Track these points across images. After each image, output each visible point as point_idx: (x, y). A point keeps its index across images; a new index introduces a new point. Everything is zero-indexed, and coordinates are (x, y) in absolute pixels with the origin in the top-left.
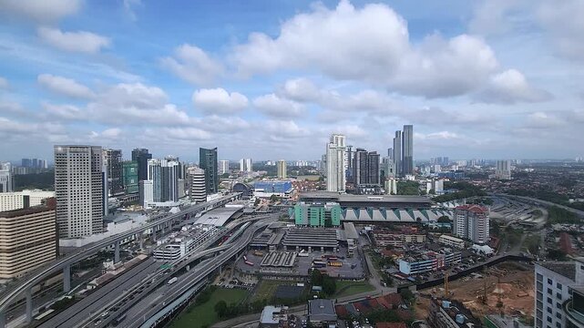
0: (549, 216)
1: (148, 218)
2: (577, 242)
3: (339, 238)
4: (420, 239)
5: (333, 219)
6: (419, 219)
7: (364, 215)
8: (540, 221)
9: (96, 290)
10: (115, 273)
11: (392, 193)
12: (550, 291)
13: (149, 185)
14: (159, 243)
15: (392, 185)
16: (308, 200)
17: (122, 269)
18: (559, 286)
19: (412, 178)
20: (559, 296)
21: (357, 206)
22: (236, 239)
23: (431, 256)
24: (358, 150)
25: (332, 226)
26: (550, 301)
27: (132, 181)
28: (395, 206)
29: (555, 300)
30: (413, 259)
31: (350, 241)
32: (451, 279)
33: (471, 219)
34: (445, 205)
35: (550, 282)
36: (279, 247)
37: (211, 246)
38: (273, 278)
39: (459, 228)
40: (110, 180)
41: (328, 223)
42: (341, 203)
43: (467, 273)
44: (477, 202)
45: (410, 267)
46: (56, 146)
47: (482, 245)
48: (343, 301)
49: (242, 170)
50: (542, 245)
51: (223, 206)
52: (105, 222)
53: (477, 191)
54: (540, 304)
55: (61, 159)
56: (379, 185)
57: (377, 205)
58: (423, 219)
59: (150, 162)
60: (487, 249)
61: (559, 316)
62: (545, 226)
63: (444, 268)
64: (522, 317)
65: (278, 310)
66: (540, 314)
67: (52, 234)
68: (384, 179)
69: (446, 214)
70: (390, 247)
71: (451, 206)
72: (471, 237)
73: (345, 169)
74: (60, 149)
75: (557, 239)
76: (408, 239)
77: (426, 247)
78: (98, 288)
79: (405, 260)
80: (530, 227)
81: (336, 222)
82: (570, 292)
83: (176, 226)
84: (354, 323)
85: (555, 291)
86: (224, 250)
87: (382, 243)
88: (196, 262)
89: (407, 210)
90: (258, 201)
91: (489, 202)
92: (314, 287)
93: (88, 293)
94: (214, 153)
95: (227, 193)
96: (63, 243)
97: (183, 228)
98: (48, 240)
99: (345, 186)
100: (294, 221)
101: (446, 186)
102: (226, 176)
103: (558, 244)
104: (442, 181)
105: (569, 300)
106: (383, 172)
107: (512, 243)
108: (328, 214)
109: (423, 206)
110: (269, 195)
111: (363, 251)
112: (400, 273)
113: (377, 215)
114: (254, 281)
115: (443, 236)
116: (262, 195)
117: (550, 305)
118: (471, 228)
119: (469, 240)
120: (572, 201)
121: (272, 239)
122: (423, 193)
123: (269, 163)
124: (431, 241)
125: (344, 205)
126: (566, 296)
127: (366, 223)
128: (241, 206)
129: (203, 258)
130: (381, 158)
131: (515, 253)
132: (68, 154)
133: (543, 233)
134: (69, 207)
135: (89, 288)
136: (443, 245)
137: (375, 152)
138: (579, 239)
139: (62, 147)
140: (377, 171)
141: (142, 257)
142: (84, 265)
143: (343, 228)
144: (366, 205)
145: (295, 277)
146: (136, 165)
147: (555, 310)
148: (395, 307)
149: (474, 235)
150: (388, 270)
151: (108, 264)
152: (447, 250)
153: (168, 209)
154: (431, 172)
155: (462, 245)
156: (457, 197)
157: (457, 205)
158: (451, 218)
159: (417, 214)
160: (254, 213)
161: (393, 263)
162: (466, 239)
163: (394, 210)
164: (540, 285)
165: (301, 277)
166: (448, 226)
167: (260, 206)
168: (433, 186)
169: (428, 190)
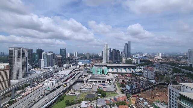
0: (173, 70)
1: (42, 72)
2: (181, 79)
3: (107, 78)
4: (133, 78)
5: (105, 72)
6: (132, 72)
7: (115, 71)
8: (170, 72)
9: (24, 97)
10: (30, 91)
11: (124, 64)
12: (173, 94)
13: (42, 62)
14: (46, 81)
15: (124, 61)
16: (96, 66)
17: (33, 90)
18: (176, 93)
19: (130, 59)
20: (176, 96)
21: (113, 68)
22: (73, 79)
23: (136, 84)
24: (113, 49)
25: (105, 74)
26: (173, 97)
27: (37, 60)
28: (125, 68)
29: (175, 97)
30: (131, 85)
31: (110, 79)
32: (143, 91)
33: (149, 72)
34: (141, 67)
35: (173, 91)
36: (87, 81)
37: (64, 82)
38: (85, 92)
39: (145, 75)
40: (29, 59)
41: (103, 73)
42: (107, 67)
43: (148, 89)
44: (151, 66)
45: (130, 87)
46: (9, 48)
47: (152, 80)
48: (108, 99)
49: (75, 56)
50: (171, 79)
51: (68, 68)
52: (27, 74)
53: (151, 63)
54: (170, 98)
55: (11, 52)
56: (120, 61)
57: (119, 67)
58: (134, 72)
59: (43, 53)
60: (154, 81)
61: (176, 102)
62: (171, 74)
63: (140, 88)
64: (165, 102)
65: (87, 102)
66: (170, 101)
67: (8, 78)
68: (121, 59)
69: (141, 70)
70: (123, 81)
72: (149, 77)
73: (109, 56)
74: (11, 49)
75: (175, 78)
76: (129, 78)
77: (135, 81)
79: (128, 85)
80: (167, 74)
82: (179, 94)
83: (52, 75)
84: (112, 106)
86: (68, 83)
87: (121, 80)
88: (59, 87)
89: (129, 69)
90: (80, 66)
91: (155, 66)
92: (99, 95)
93: (21, 98)
94: (65, 50)
95: (69, 64)
97: (54, 76)
98: (6, 80)
99: (109, 61)
100: (92, 73)
101: (141, 61)
102: (69, 58)
103: (175, 79)
104: (140, 59)
105: (179, 97)
106: (121, 57)
107: (162, 79)
108: (103, 70)
109: (133, 68)
110: (84, 64)
111: (115, 83)
112: (126, 89)
113: (119, 71)
114: (79, 93)
115: (140, 77)
116: (81, 64)
117: (173, 99)
118: (149, 75)
119: (148, 78)
120: (180, 66)
121: (85, 79)
123: (84, 54)
124: (136, 79)
125: (109, 67)
126: (178, 96)
127: (115, 73)
128: (74, 68)
129: (61, 86)
130: (120, 52)
131: (162, 82)
132: (14, 50)
133: (171, 76)
134: (14, 69)
135: (21, 96)
136: (140, 80)
137: (119, 50)
138: (182, 78)
139: (11, 48)
140: (119, 56)
141: (40, 86)
142: (19, 88)
143: (108, 75)
144: (116, 67)
145: (92, 91)
146: (38, 54)
147: (175, 100)
148: (125, 100)
149: (150, 77)
150: (123, 89)
151: (28, 88)
152: (141, 82)
153: (49, 69)
154: (136, 57)
155: (146, 80)
156: (145, 65)
157: (144, 67)
158: (143, 71)
159: (132, 70)
160: (79, 70)
161: (124, 86)
163: (125, 69)
164: (170, 92)
165: (94, 91)
166: (142, 74)
167: (81, 68)
168: (137, 61)
169: (135, 62)
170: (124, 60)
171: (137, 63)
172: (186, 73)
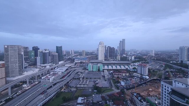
0: (165, 66)
1: (39, 70)
3: (102, 75)
4: (127, 74)
5: (100, 69)
6: (127, 68)
7: (110, 67)
8: (162, 69)
9: (20, 94)
10: (27, 88)
11: (119, 60)
12: (165, 89)
13: (38, 59)
14: (42, 78)
16: (92, 63)
17: (30, 87)
18: (168, 88)
19: (125, 56)
20: (168, 91)
21: (108, 65)
22: (68, 76)
23: (131, 80)
24: (108, 47)
25: (100, 71)
26: (165, 92)
27: (33, 57)
28: (120, 64)
29: (167, 92)
30: (125, 81)
31: (106, 76)
32: (137, 86)
33: (142, 68)
34: (135, 64)
35: (165, 86)
36: (83, 78)
37: (61, 79)
38: (81, 88)
39: (139, 71)
40: (25, 57)
41: (99, 70)
42: (103, 64)
43: (141, 85)
44: (144, 63)
45: (124, 83)
46: (5, 46)
47: (146, 76)
48: (104, 95)
49: (70, 53)
50: (163, 75)
51: (64, 65)
52: (23, 71)
53: (145, 59)
54: (163, 93)
55: (6, 50)
56: (115, 58)
57: (114, 64)
58: (128, 68)
59: (39, 51)
61: (168, 96)
62: (164, 70)
63: (134, 83)
64: (157, 97)
65: (83, 98)
66: (162, 96)
67: (4, 76)
68: (116, 56)
69: (135, 67)
70: (118, 77)
71: (137, 64)
72: (142, 74)
73: (104, 53)
74: (6, 46)
75: (167, 74)
76: (124, 75)
77: (129, 77)
78: (21, 94)
79: (123, 81)
80: (159, 70)
81: (101, 70)
82: (171, 89)
83: (48, 72)
84: (107, 101)
85: (167, 89)
86: (65, 80)
87: (116, 76)
88: (56, 84)
89: (123, 65)
90: (76, 64)
91: (148, 63)
92: (95, 91)
93: (18, 96)
94: (61, 47)
95: (66, 61)
96: (8, 79)
97: (51, 73)
98: (3, 78)
99: (104, 58)
100: (88, 70)
101: (135, 58)
102: (65, 55)
103: (167, 75)
104: (134, 56)
105: (171, 92)
106: (116, 54)
107: (154, 75)
108: (99, 67)
109: (128, 64)
110: (80, 61)
111: (110, 79)
112: (121, 85)
113: (114, 68)
114: (75, 89)
115: (134, 73)
116: (77, 61)
117: (165, 93)
118: (142, 71)
120: (171, 62)
121: (81, 76)
122: (128, 60)
123: (80, 51)
124: (131, 75)
126: (170, 90)
127: (111, 70)
128: (71, 65)
129: (58, 83)
131: (155, 78)
132: (9, 48)
133: (163, 72)
134: (10, 67)
135: (18, 94)
136: (134, 76)
137: (114, 48)
138: (173, 73)
140: (114, 54)
141: (37, 83)
142: (16, 86)
143: (104, 72)
144: (110, 64)
145: (88, 87)
146: (34, 52)
147: (167, 95)
148: (120, 96)
150: (118, 85)
151: (25, 86)
152: (136, 78)
153: (45, 67)
154: (131, 54)
155: (140, 76)
156: (138, 61)
157: (138, 64)
158: (137, 68)
159: (126, 67)
160: (75, 68)
161: (119, 82)
162: (141, 74)
163: (119, 66)
164: (163, 87)
165: (90, 87)
166: (136, 70)
167: (77, 65)
168: (131, 58)
169: (130, 59)
170: (119, 57)
171: (131, 60)
172: (178, 69)
